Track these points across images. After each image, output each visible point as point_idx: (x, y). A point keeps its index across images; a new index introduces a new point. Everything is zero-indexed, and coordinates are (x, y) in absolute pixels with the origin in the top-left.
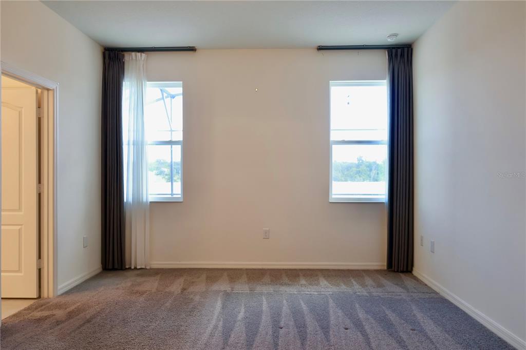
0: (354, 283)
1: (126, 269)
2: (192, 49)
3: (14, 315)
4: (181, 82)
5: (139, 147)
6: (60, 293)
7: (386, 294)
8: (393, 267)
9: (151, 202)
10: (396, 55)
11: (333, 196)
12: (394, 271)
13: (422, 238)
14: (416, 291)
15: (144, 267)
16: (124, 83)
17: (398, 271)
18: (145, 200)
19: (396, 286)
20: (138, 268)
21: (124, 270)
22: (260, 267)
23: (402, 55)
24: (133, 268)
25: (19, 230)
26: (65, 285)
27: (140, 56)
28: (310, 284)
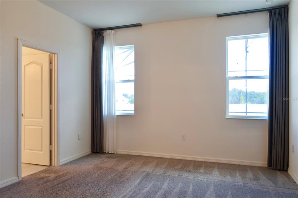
0: (238, 175)
1: (104, 153)
2: (139, 25)
3: (32, 175)
4: (134, 45)
5: (111, 84)
6: (61, 164)
7: (258, 186)
8: (272, 166)
9: (117, 116)
10: (275, 14)
11: (230, 114)
12: (273, 169)
13: (293, 146)
14: (283, 186)
15: (113, 153)
16: (103, 48)
17: (276, 170)
18: (114, 114)
19: (269, 181)
20: (110, 153)
21: (103, 153)
22: (180, 158)
23: (280, 14)
24: (107, 153)
25: (41, 129)
26: (63, 160)
27: (111, 32)
28: (205, 173)
